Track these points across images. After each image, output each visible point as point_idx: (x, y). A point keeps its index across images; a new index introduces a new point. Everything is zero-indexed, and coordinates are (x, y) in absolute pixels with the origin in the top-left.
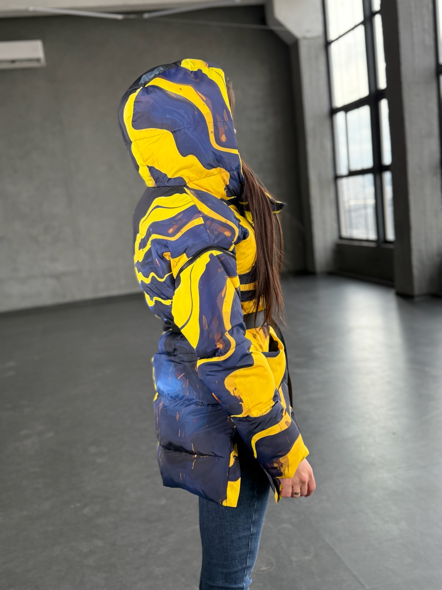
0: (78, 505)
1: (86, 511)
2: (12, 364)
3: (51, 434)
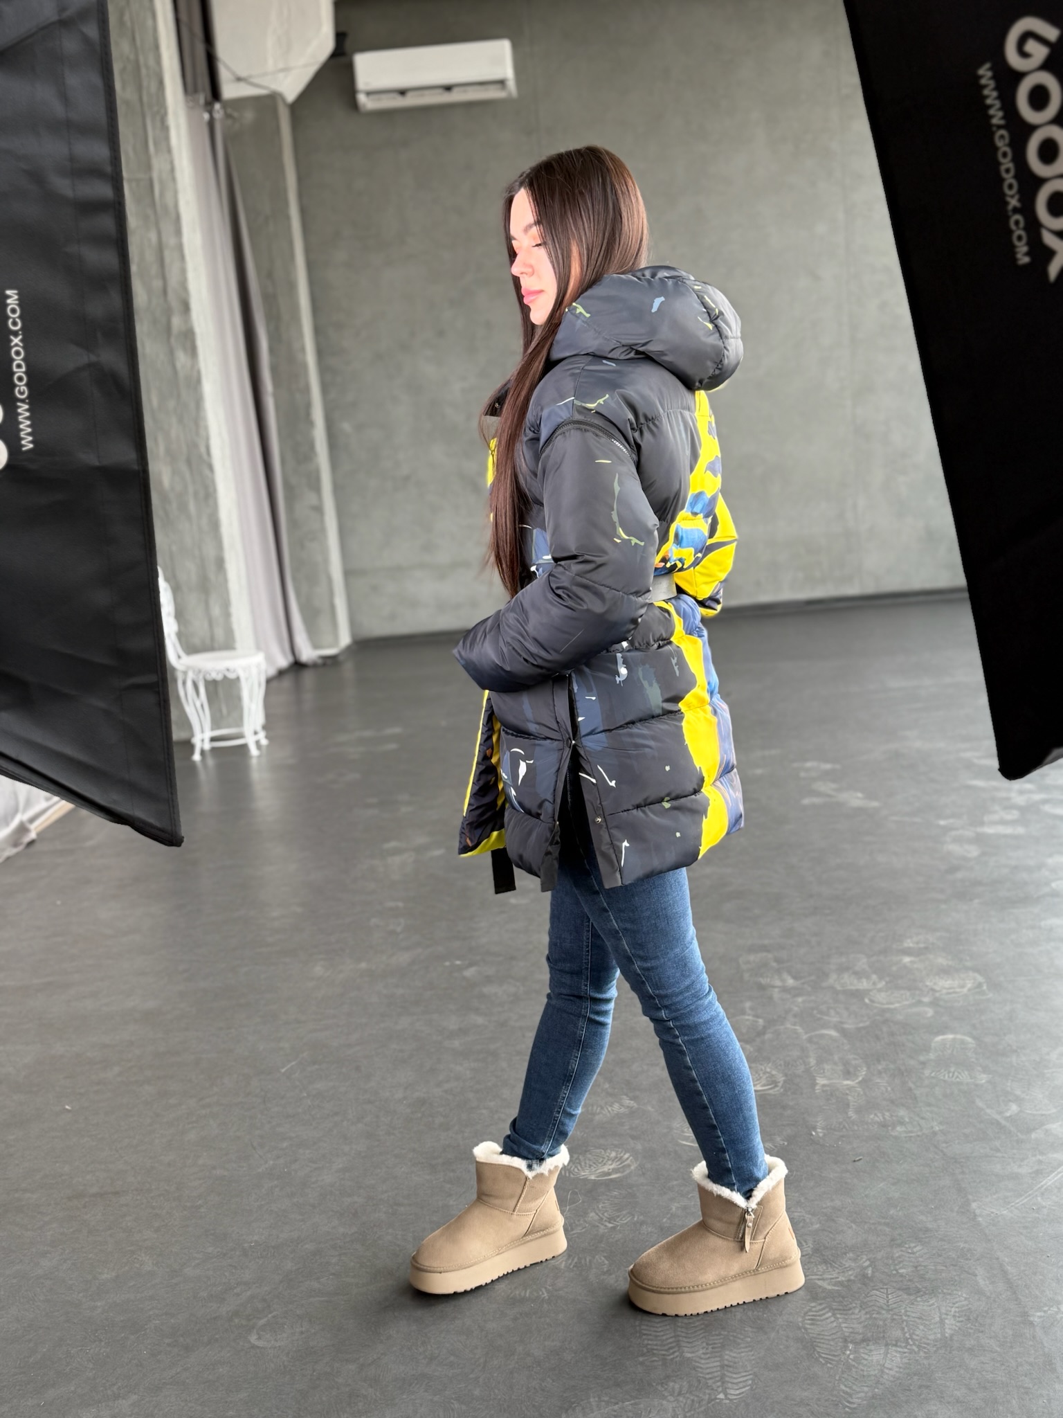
0: (458, 962)
1: (470, 973)
2: (397, 730)
3: (438, 852)
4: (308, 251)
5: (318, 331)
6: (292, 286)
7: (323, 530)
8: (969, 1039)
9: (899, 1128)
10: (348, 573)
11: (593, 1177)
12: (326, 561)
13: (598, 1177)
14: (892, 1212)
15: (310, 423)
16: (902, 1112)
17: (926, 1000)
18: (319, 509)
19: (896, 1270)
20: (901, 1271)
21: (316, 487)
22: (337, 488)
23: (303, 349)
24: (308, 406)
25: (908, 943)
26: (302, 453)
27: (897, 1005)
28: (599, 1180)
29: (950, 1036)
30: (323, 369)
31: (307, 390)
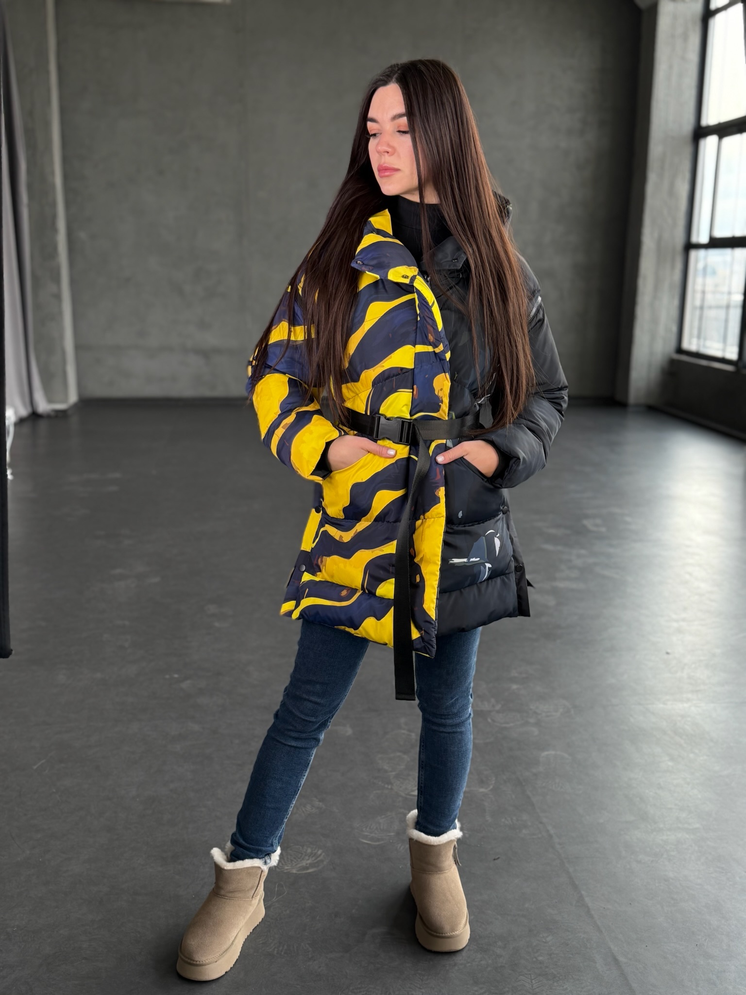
0: (176, 676)
1: (186, 685)
4: (61, 98)
5: (65, 160)
6: (47, 125)
7: (60, 313)
8: (566, 755)
9: (524, 831)
10: (78, 347)
11: (294, 871)
12: (62, 337)
13: (298, 871)
14: (527, 905)
15: (54, 230)
16: (525, 817)
17: (532, 720)
18: (58, 297)
19: (536, 958)
20: (540, 958)
21: (57, 280)
22: (73, 282)
23: (53, 173)
24: (54, 217)
25: (514, 673)
26: (48, 252)
27: (511, 725)
28: (300, 874)
29: (553, 752)
30: (67, 189)
31: (54, 205)
